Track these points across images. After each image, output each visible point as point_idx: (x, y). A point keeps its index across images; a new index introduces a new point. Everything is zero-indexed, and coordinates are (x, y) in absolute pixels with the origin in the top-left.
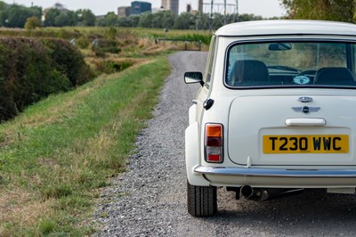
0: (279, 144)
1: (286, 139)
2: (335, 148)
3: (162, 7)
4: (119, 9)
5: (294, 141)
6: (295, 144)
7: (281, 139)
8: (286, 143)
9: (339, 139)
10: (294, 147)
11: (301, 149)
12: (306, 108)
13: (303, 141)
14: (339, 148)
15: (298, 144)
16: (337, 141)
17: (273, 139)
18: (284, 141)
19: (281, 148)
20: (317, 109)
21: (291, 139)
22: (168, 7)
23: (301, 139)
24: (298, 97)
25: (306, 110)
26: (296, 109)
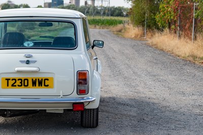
0: (11, 82)
1: (15, 80)
2: (45, 85)
3: (70, 3)
4: (45, 4)
5: (20, 81)
6: (21, 83)
7: (12, 80)
8: (15, 82)
9: (48, 80)
10: (20, 84)
11: (24, 85)
12: (28, 61)
13: (26, 81)
14: (48, 85)
15: (23, 83)
16: (46, 81)
17: (8, 80)
18: (14, 81)
19: (13, 85)
20: (35, 62)
21: (19, 80)
22: (73, 3)
23: (25, 80)
24: (24, 55)
25: (28, 62)
26: (22, 62)
